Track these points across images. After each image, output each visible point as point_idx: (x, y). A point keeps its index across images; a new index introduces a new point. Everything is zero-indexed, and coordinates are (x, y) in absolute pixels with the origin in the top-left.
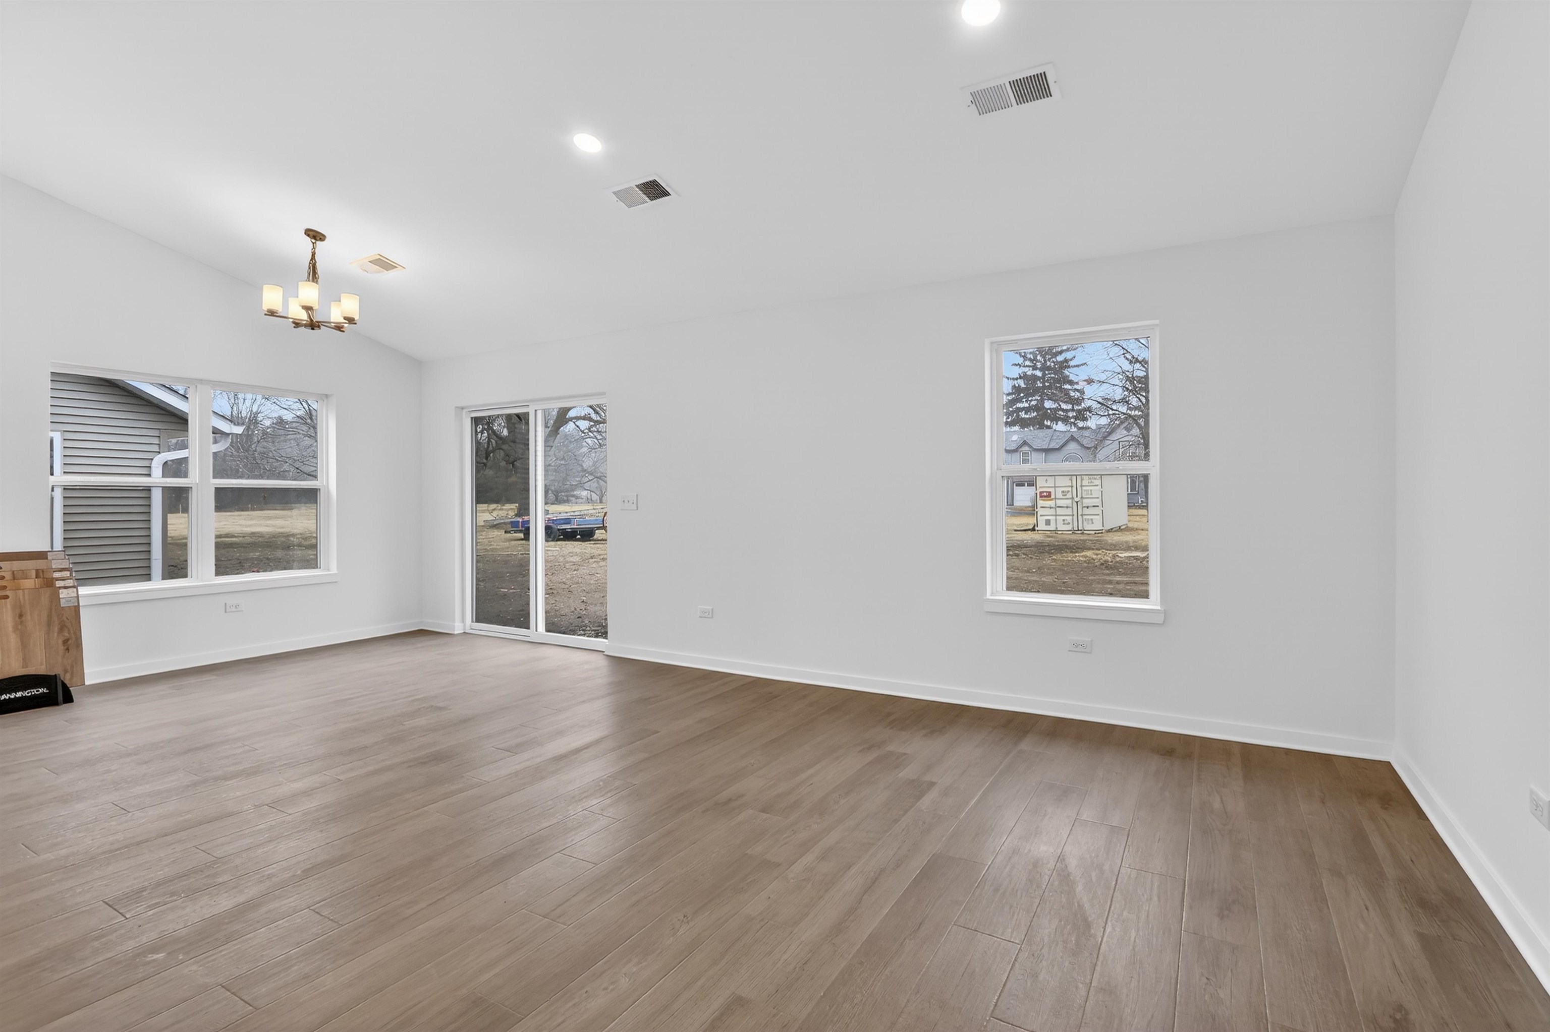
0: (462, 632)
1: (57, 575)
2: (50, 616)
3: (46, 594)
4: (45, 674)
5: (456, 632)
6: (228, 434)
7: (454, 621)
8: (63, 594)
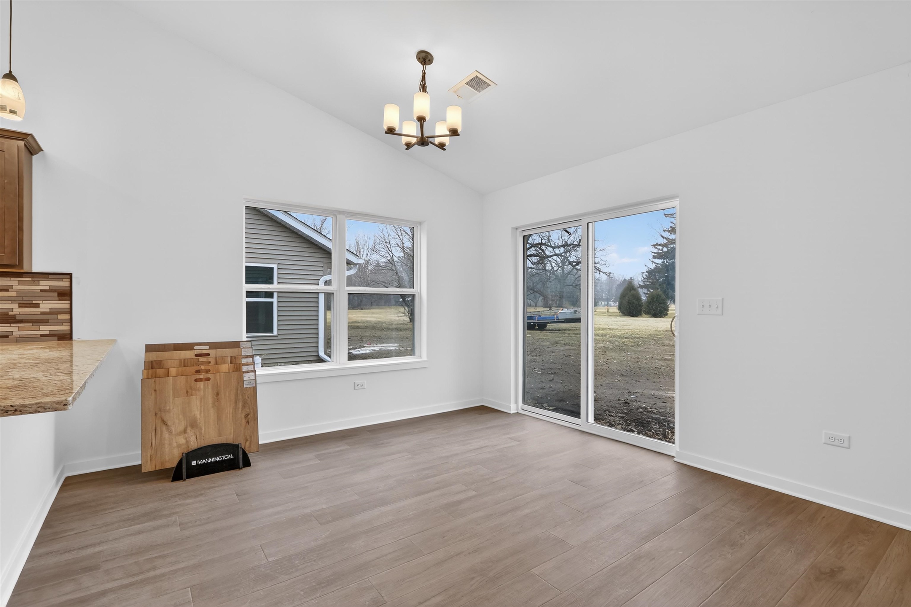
0: (516, 412)
1: (244, 361)
2: (237, 394)
3: (235, 375)
4: (232, 443)
5: (512, 412)
6: (356, 264)
7: (510, 403)
8: (246, 377)
